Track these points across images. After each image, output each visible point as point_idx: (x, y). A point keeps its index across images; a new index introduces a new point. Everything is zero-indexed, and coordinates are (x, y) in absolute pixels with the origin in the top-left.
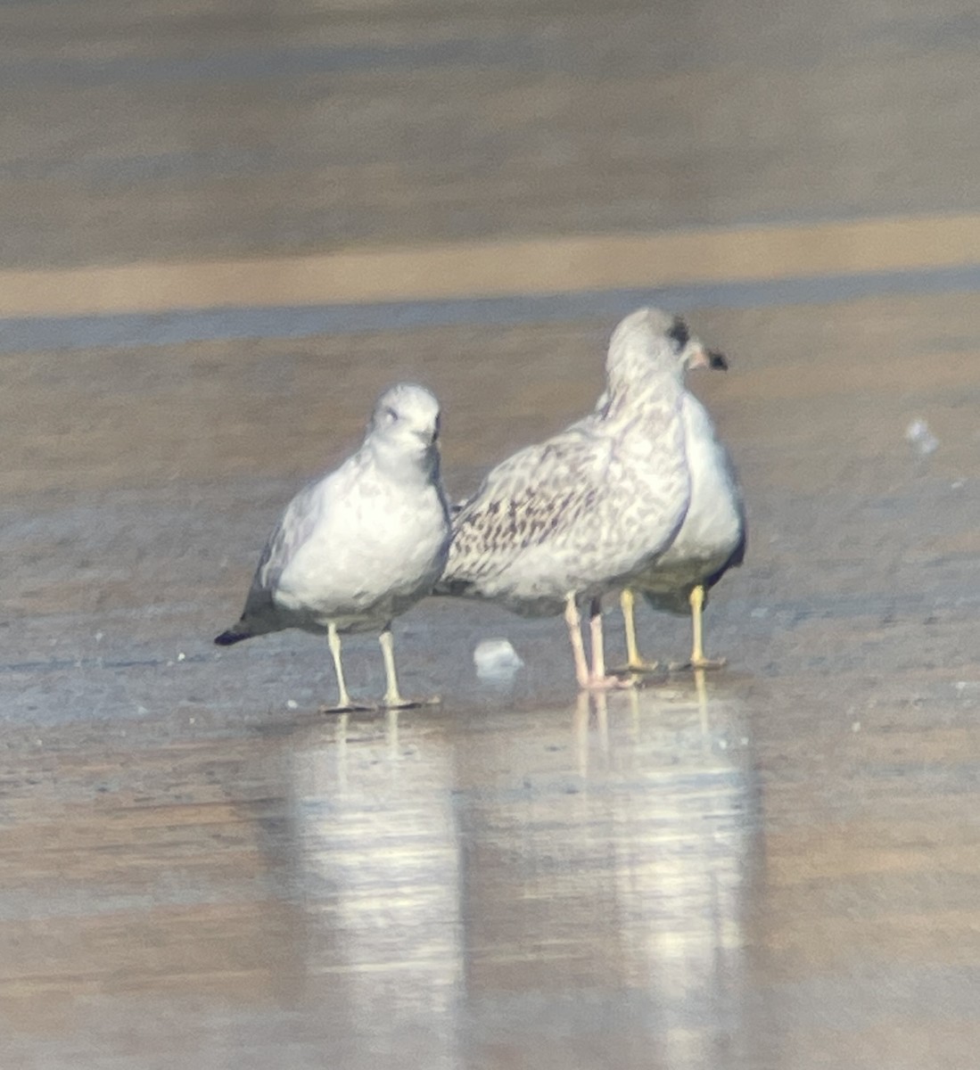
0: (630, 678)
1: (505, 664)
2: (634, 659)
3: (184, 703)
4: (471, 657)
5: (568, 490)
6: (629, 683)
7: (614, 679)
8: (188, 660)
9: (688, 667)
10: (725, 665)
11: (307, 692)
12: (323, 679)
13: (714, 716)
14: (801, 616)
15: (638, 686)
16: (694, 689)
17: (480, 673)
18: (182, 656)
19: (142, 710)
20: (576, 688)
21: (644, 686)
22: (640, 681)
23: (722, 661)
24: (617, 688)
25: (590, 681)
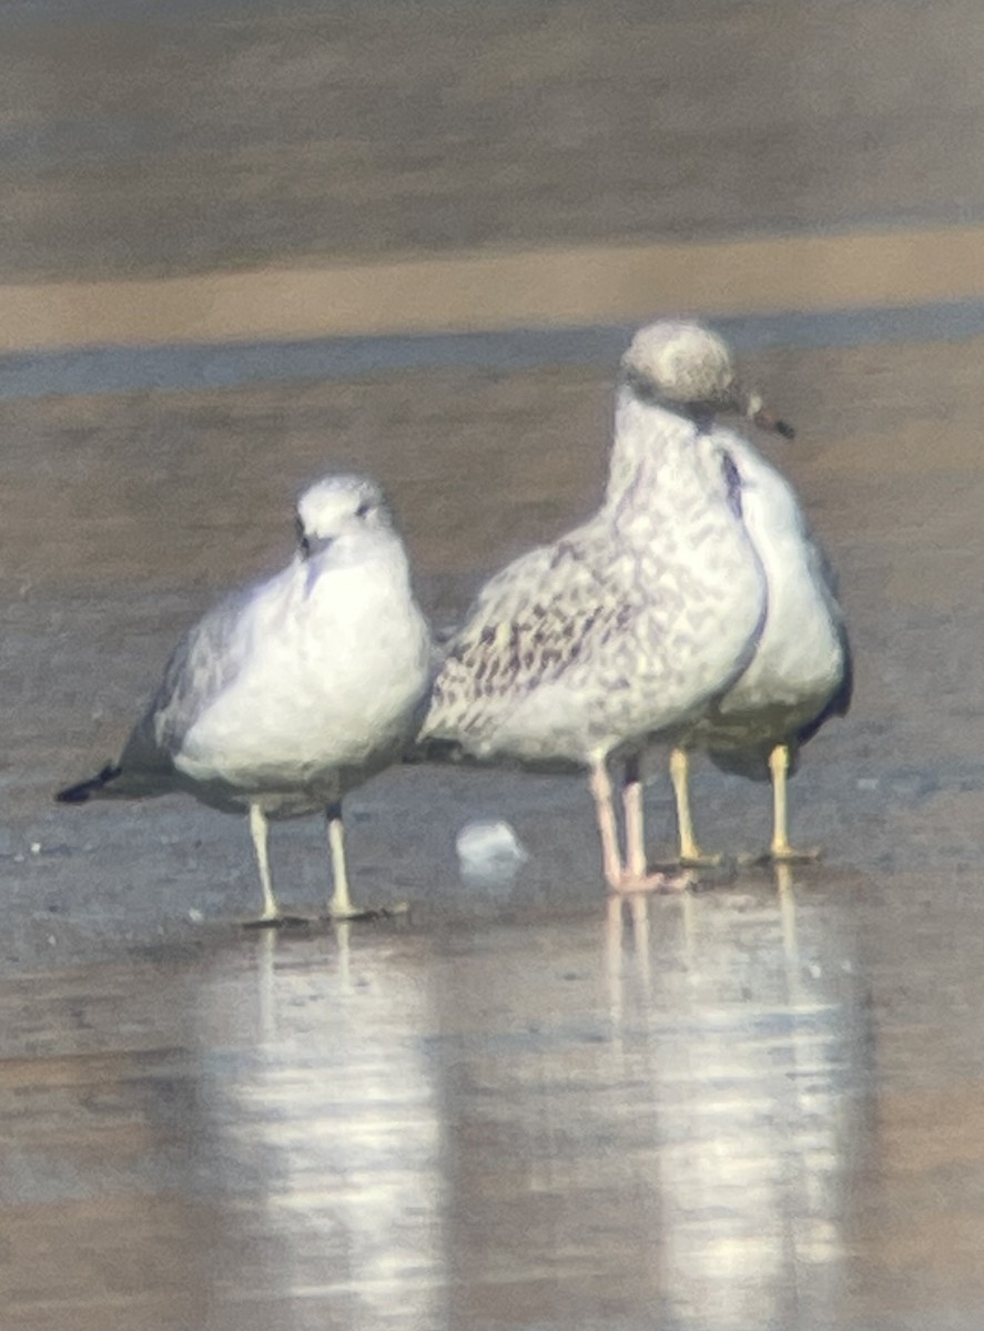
0: (680, 875)
1: (501, 856)
2: (688, 849)
4: (453, 847)
5: (593, 604)
6: (680, 883)
7: (657, 879)
9: (766, 861)
10: (819, 858)
11: (217, 898)
12: (241, 879)
14: (929, 788)
15: (693, 888)
17: (467, 870)
18: (36, 848)
20: (603, 890)
21: (700, 887)
22: (695, 881)
23: (814, 853)
24: (663, 891)
25: (624, 880)
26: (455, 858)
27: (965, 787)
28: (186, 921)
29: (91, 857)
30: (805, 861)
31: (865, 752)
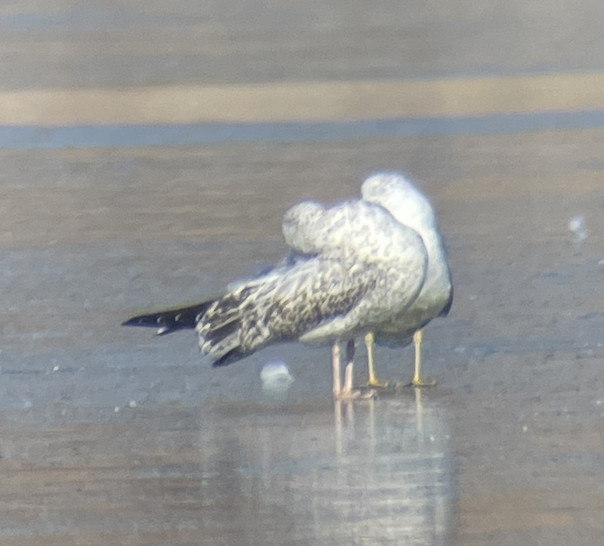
1: (281, 380)
2: (372, 379)
6: (369, 395)
7: (358, 393)
10: (436, 385)
17: (265, 386)
18: (56, 368)
20: (332, 399)
21: (379, 397)
22: (376, 395)
23: (433, 383)
25: (342, 393)
30: (428, 387)
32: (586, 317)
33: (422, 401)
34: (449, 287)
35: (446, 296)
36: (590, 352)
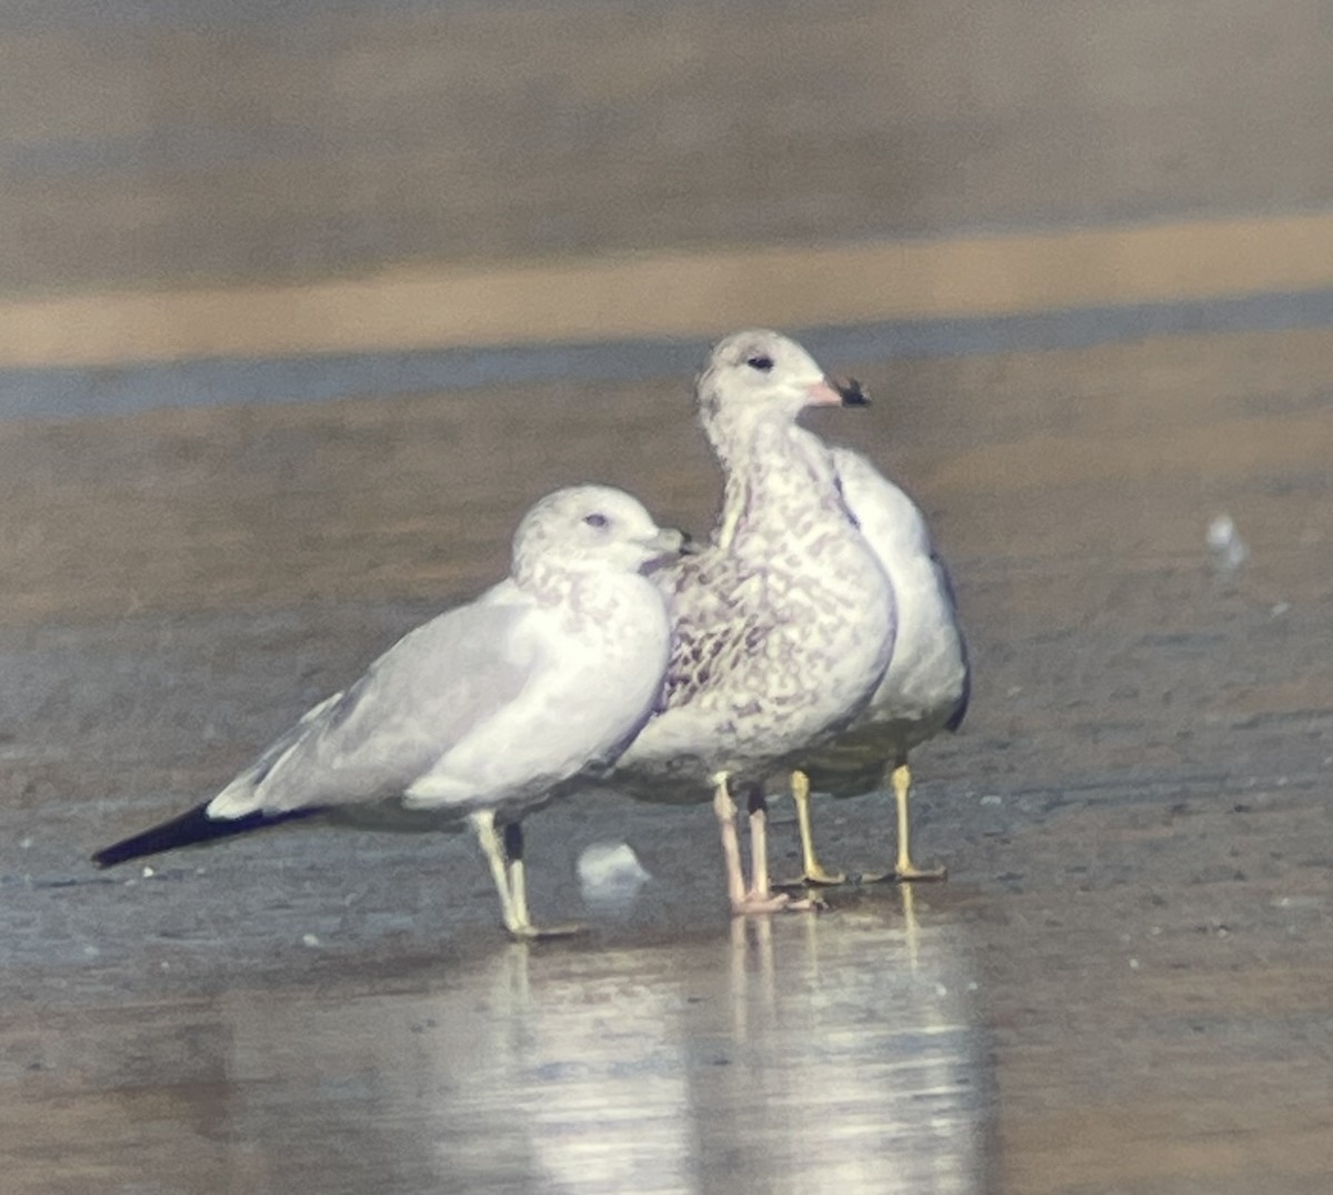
0: (806, 896)
1: (621, 877)
2: (812, 869)
3: (153, 939)
7: (784, 897)
8: (159, 878)
11: (333, 922)
13: (929, 951)
14: (1056, 803)
15: (818, 908)
16: (900, 912)
17: (586, 891)
18: (148, 873)
19: (91, 951)
20: (728, 912)
21: (825, 905)
22: (820, 900)
23: (939, 871)
24: (788, 911)
25: (749, 900)
26: (575, 880)
27: (1091, 802)
28: (300, 946)
29: (204, 881)
31: (989, 769)
32: (1251, 725)
33: (916, 912)
34: (961, 674)
35: (956, 692)
36: (1262, 797)
